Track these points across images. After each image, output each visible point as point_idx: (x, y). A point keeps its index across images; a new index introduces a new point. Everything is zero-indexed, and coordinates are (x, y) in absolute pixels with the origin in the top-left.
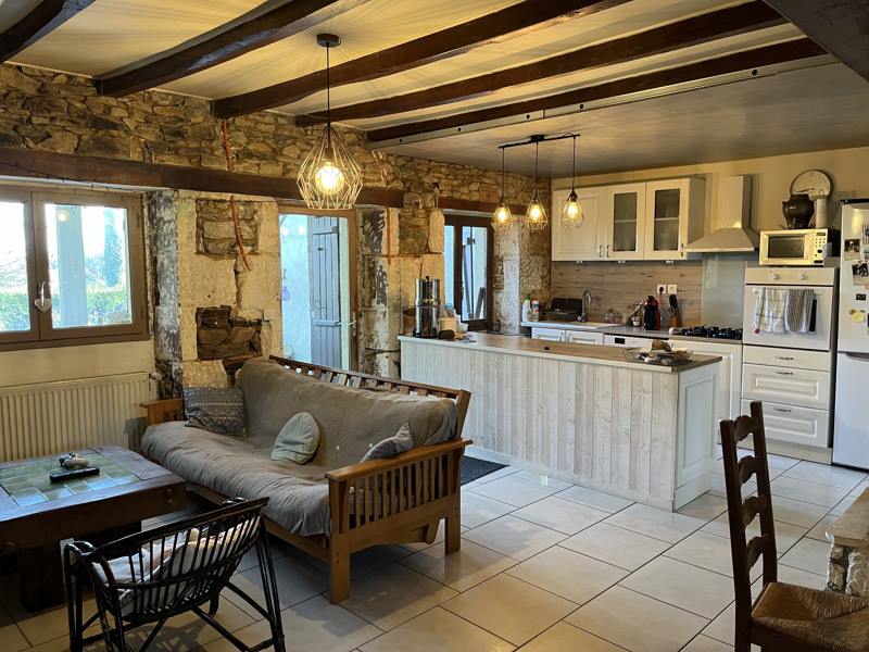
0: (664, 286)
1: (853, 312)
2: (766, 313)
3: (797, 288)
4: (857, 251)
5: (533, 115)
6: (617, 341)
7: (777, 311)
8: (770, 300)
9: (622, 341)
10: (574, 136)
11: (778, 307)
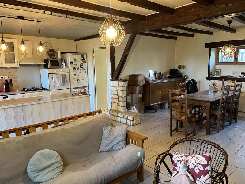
0: (3, 77)
1: (74, 78)
2: (56, 81)
3: (63, 74)
4: (73, 64)
5: (46, 12)
6: (4, 98)
7: (59, 80)
8: (57, 77)
9: (7, 97)
10: (39, 22)
11: (59, 79)
